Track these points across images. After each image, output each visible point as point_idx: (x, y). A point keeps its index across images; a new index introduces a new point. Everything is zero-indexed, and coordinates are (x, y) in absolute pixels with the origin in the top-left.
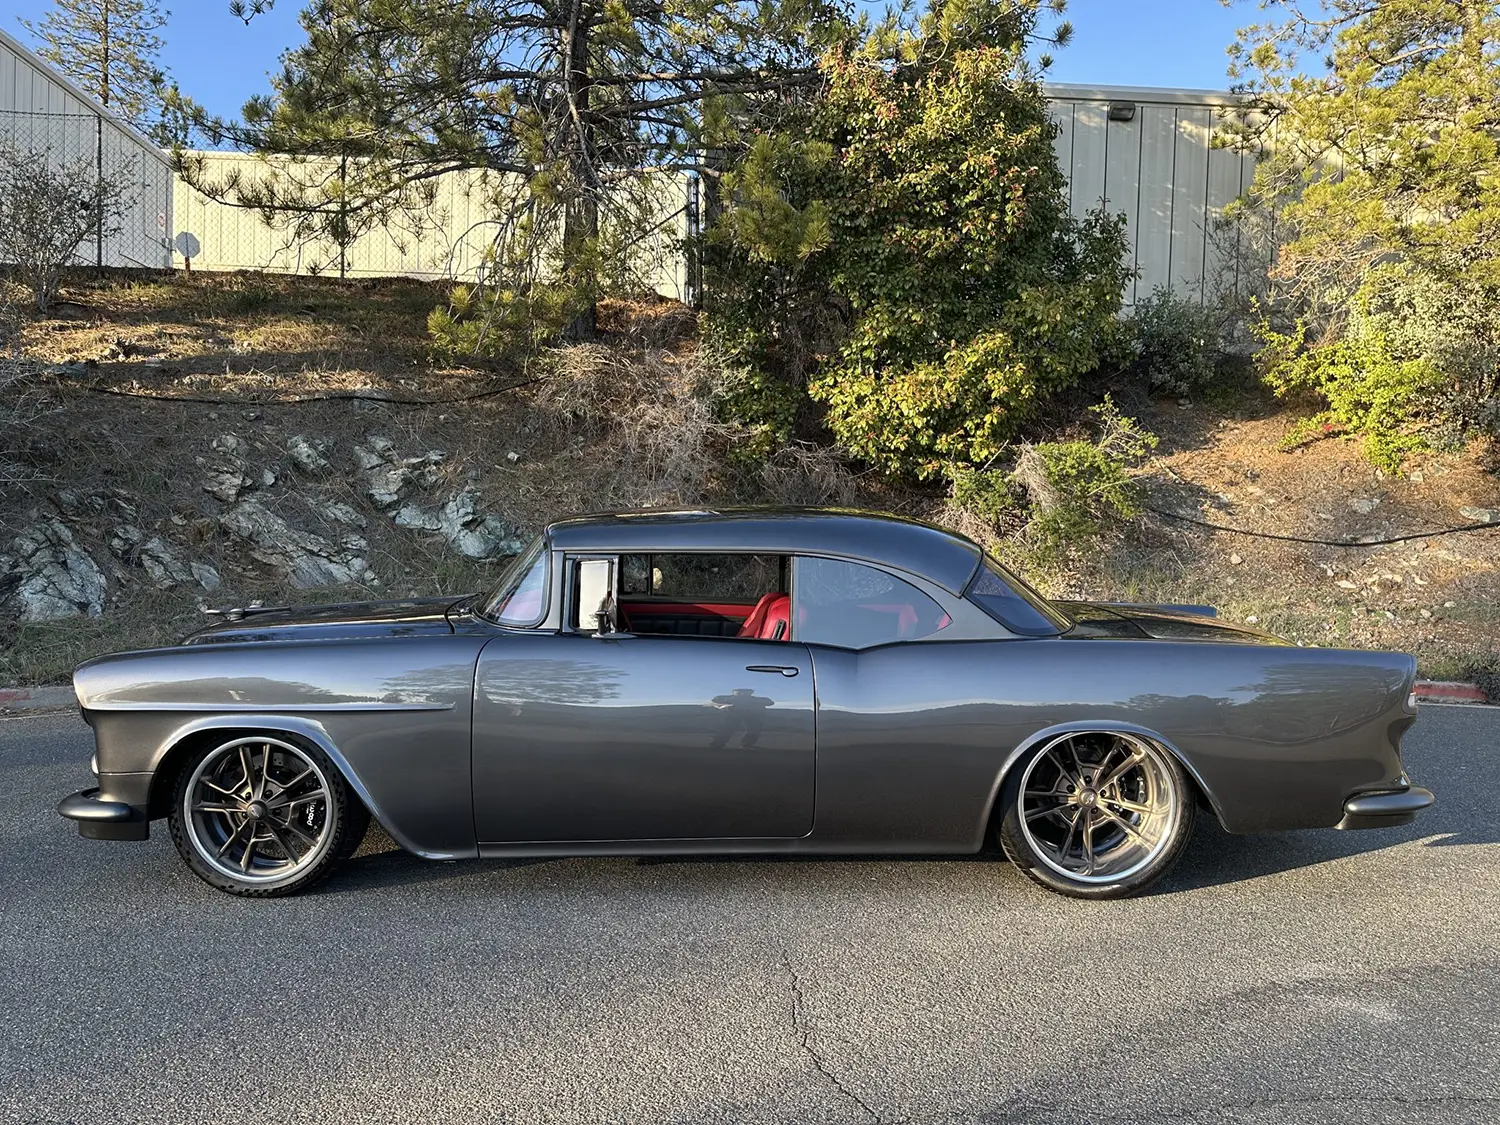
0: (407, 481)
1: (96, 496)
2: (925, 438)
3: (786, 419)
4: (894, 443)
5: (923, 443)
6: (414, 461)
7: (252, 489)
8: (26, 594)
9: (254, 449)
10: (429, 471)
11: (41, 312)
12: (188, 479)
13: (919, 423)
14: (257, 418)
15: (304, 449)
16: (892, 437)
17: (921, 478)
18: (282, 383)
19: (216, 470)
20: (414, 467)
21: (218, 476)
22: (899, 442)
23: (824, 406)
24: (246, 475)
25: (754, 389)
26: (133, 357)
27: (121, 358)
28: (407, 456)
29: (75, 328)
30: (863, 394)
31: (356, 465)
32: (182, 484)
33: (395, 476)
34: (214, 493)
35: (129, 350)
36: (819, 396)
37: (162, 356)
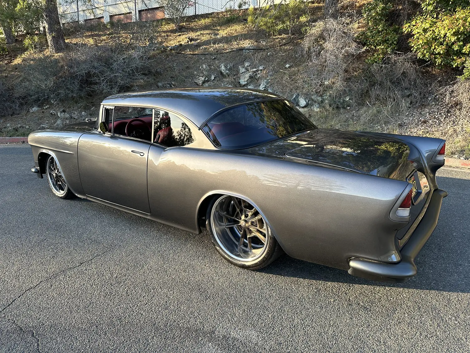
0: (251, 77)
1: (168, 84)
2: (457, 46)
3: (393, 42)
4: (438, 50)
5: (456, 49)
6: (254, 70)
7: (208, 81)
8: (147, 111)
9: (211, 69)
10: (258, 73)
11: (177, 31)
12: (191, 79)
13: (453, 39)
14: (215, 59)
15: (223, 68)
16: (437, 47)
17: (454, 66)
18: (226, 46)
19: (199, 76)
20: (254, 72)
21: (199, 77)
22: (440, 50)
23: (410, 35)
24: (206, 77)
25: (379, 31)
26: (192, 42)
27: (189, 42)
28: (253, 68)
29: (183, 35)
30: (426, 28)
31: (238, 71)
32: (189, 80)
33: (247, 76)
34: (196, 82)
35: (191, 40)
36: (407, 31)
37: (199, 41)
